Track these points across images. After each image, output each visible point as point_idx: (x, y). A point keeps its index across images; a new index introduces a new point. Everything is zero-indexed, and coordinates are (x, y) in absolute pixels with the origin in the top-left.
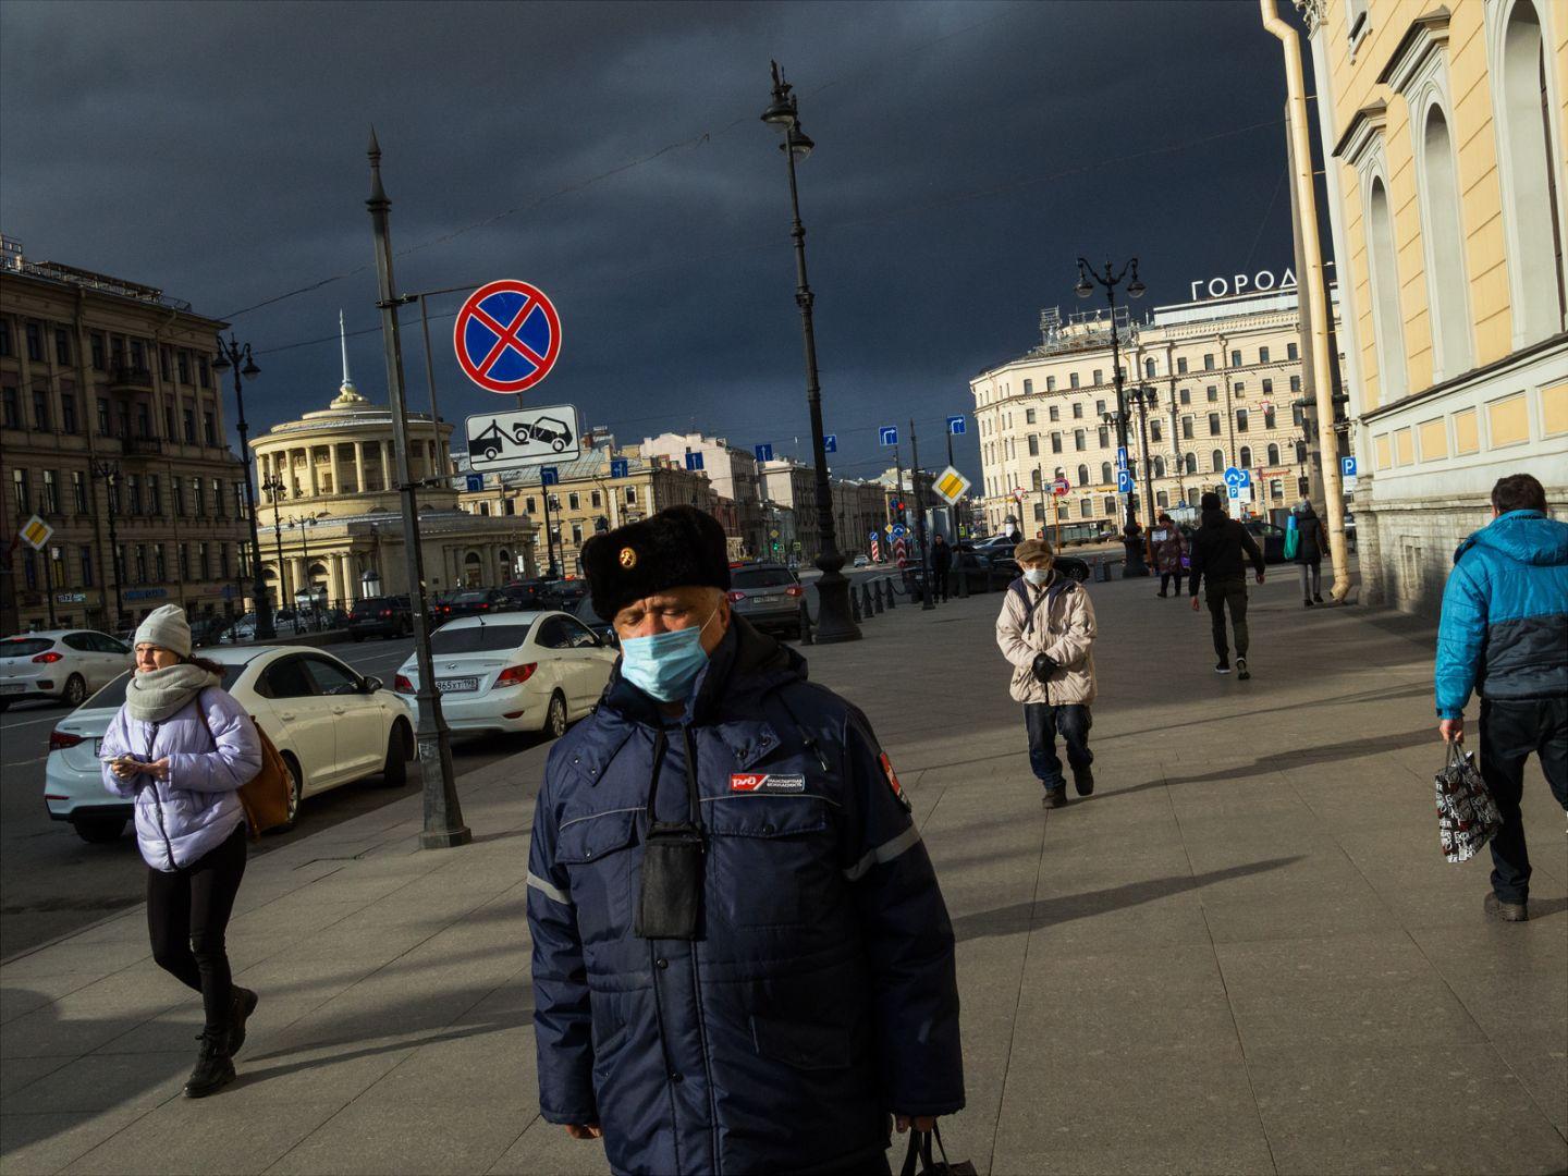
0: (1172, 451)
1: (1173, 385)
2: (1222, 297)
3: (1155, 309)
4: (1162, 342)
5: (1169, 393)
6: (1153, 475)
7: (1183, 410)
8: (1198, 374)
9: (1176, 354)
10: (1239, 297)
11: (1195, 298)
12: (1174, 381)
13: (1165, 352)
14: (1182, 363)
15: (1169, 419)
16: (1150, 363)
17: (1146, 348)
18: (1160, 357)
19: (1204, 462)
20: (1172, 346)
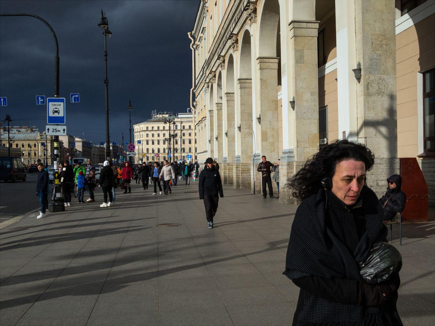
0: (180, 147)
4: (180, 121)
5: (180, 133)
6: (175, 152)
7: (183, 138)
8: (187, 130)
9: (183, 125)
11: (188, 112)
12: (181, 131)
13: (180, 124)
14: (184, 127)
15: (180, 139)
16: (176, 126)
17: (176, 122)
18: (179, 125)
19: (187, 150)
20: (182, 122)
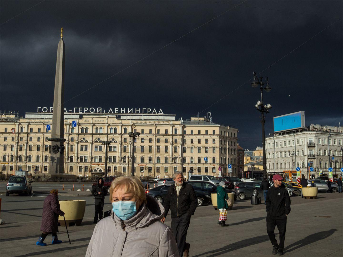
0: (25, 155)
1: (28, 135)
2: (46, 112)
3: (26, 113)
4: (27, 122)
5: (26, 137)
7: (30, 143)
8: (35, 133)
9: (30, 127)
10: (50, 113)
11: (38, 112)
12: (28, 134)
13: (26, 126)
14: (31, 129)
15: (25, 144)
16: (22, 128)
17: (22, 123)
18: (25, 126)
19: (34, 158)
20: (29, 124)
